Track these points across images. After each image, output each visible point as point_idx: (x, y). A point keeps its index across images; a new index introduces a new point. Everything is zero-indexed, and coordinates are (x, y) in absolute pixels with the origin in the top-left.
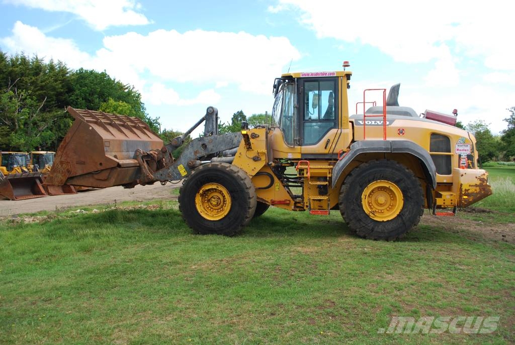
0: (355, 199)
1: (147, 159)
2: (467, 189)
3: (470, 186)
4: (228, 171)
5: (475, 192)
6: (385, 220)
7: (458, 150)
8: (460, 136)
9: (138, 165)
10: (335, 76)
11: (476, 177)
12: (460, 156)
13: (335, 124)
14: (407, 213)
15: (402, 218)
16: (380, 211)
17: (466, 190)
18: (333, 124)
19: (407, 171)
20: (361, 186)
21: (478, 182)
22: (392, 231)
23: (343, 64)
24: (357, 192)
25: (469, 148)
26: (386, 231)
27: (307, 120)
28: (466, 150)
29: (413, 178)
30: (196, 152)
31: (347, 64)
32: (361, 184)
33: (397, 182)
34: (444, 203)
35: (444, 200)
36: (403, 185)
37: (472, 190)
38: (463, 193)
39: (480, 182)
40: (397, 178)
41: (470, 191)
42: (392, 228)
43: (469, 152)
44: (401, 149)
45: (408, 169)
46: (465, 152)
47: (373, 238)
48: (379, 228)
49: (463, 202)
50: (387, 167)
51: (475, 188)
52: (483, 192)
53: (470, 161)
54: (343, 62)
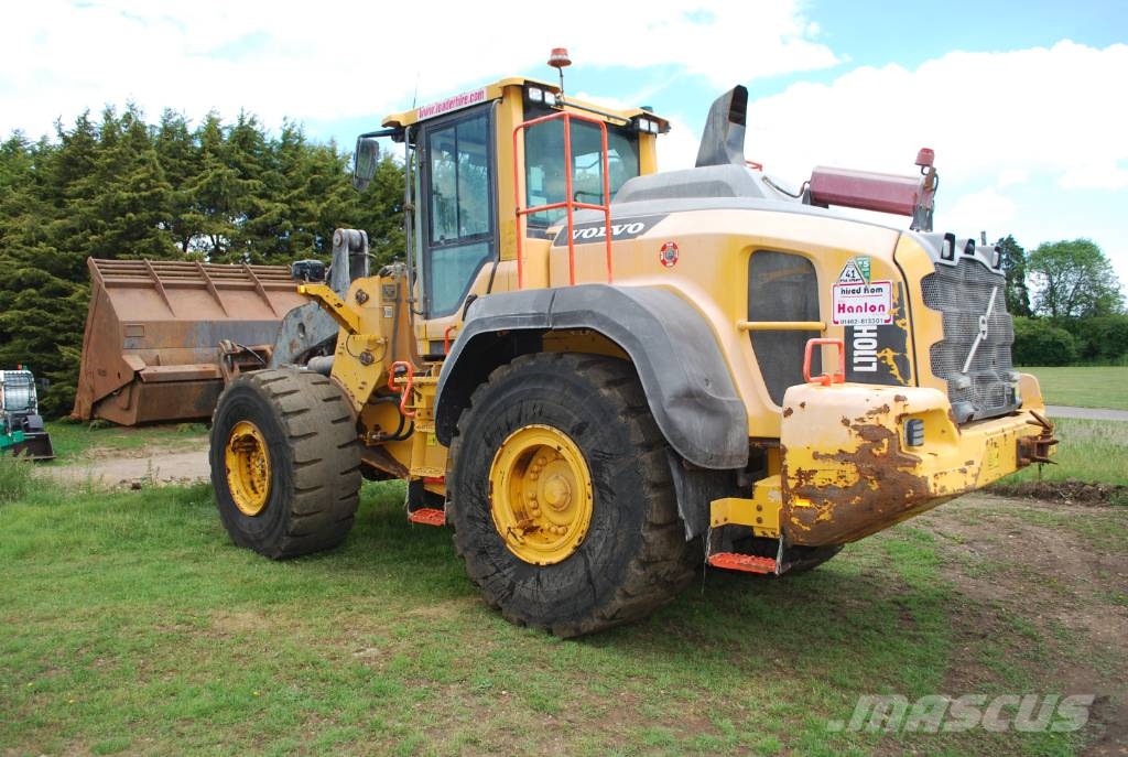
0: (476, 485)
1: (243, 364)
2: (806, 468)
3: (816, 456)
4: (263, 390)
5: (841, 484)
6: (544, 561)
7: (841, 308)
8: (848, 253)
9: (218, 376)
10: (485, 100)
11: (846, 422)
12: (850, 333)
13: (491, 248)
14: (600, 546)
15: (587, 562)
16: (553, 529)
17: (799, 472)
18: (485, 246)
19: (605, 392)
20: (489, 444)
21: (852, 443)
22: (558, 603)
23: (549, 57)
24: (480, 460)
25: (885, 298)
26: (543, 600)
27: (438, 243)
28: (873, 309)
29: (622, 418)
30: (292, 345)
31: (560, 57)
32: (488, 435)
33: (576, 433)
34: (759, 520)
35: (759, 509)
36: (591, 442)
37: (826, 474)
38: (792, 484)
39: (859, 441)
40: (576, 419)
41: (817, 480)
42: (558, 591)
43: (883, 317)
44: (573, 316)
45: (609, 384)
46: (869, 315)
47: (515, 618)
48: (526, 589)
49: (795, 520)
50: (550, 379)
51: (838, 466)
52: (875, 486)
53: (890, 354)
54: (550, 53)
